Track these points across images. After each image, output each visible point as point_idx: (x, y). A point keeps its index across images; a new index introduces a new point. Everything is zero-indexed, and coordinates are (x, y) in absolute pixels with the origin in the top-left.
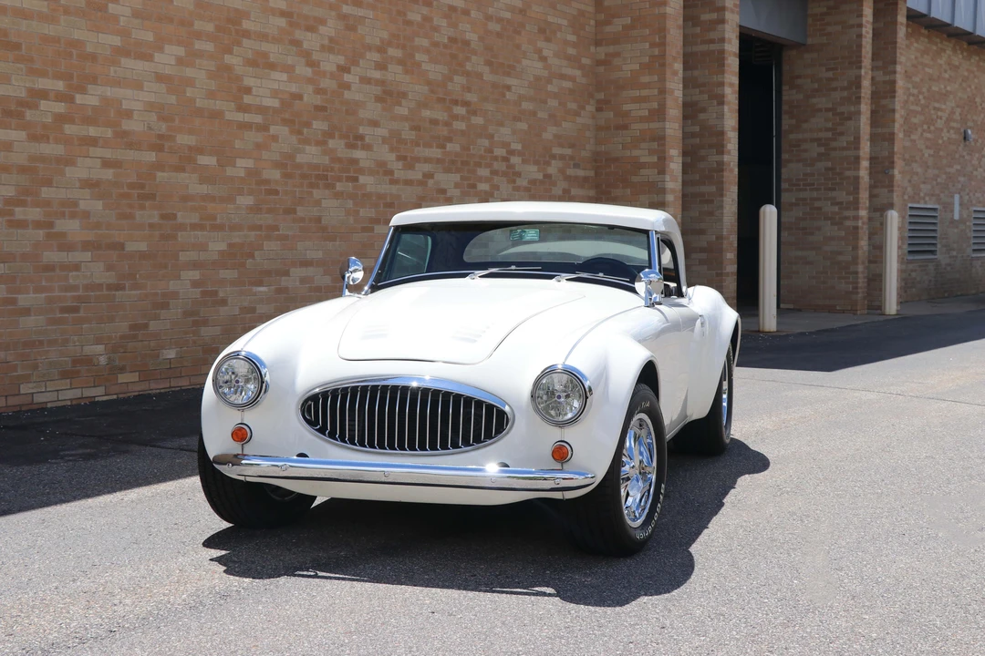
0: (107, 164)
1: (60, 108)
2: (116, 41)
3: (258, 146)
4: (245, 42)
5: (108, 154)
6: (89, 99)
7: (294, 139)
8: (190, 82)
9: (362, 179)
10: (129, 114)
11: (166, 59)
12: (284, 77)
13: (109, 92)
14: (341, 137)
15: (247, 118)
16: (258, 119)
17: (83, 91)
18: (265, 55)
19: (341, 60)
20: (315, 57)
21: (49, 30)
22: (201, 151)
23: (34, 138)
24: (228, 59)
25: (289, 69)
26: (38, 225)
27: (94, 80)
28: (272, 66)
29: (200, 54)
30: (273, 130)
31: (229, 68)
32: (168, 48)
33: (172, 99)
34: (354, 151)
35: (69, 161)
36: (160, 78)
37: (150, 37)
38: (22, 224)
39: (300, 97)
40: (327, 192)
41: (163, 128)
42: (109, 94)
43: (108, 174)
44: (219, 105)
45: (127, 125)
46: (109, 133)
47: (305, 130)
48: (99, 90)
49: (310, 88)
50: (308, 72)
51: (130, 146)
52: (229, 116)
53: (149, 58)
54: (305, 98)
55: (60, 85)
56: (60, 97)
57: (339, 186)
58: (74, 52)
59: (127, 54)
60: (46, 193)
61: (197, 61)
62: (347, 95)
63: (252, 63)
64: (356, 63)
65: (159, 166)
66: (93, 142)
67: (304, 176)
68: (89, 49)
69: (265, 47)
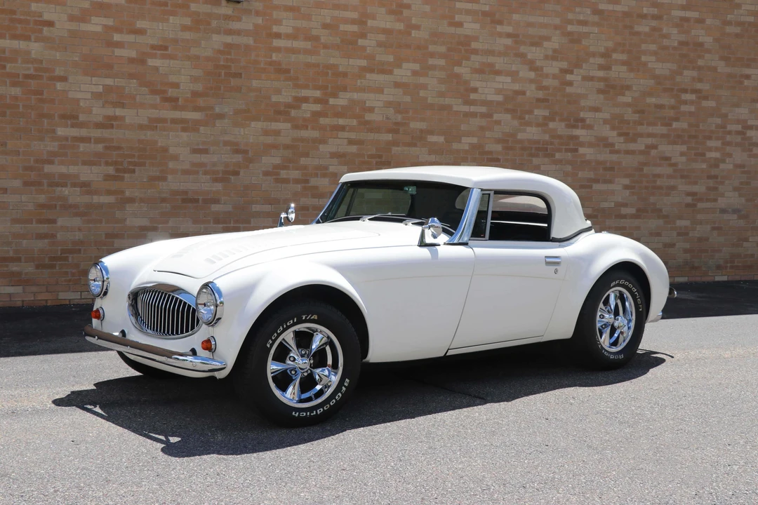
0: (351, 142)
1: (317, 107)
2: (364, 63)
3: (482, 128)
4: (473, 57)
5: (353, 136)
6: (341, 101)
7: (516, 123)
8: (424, 87)
9: (582, 150)
10: (371, 110)
11: (404, 73)
12: (509, 79)
13: (355, 96)
14: (561, 120)
15: (473, 109)
16: (483, 109)
17: (335, 96)
18: (491, 65)
19: (564, 65)
20: (538, 64)
21: (313, 59)
22: (431, 133)
23: (296, 127)
24: (457, 70)
25: (514, 75)
26: (297, 181)
27: (345, 89)
28: (498, 73)
29: (433, 68)
30: (496, 117)
31: (458, 76)
32: (405, 65)
33: (408, 99)
34: (574, 130)
35: (323, 141)
36: (397, 85)
37: (391, 58)
38: (286, 181)
39: (523, 93)
40: (546, 160)
41: (399, 118)
42: (356, 97)
43: (354, 149)
44: (448, 101)
45: (368, 117)
46: (355, 122)
47: (527, 116)
48: (348, 95)
49: (533, 86)
50: (532, 75)
51: (371, 130)
52: (455, 108)
53: (391, 72)
54: (528, 94)
55: (318, 94)
56: (317, 101)
57: (558, 156)
58: (330, 72)
59: (372, 71)
60: (303, 161)
61: (430, 73)
62: (568, 89)
63: (480, 71)
64: (578, 66)
65: (395, 143)
66: (343, 128)
67: (523, 149)
68: (341, 69)
69: (491, 59)
